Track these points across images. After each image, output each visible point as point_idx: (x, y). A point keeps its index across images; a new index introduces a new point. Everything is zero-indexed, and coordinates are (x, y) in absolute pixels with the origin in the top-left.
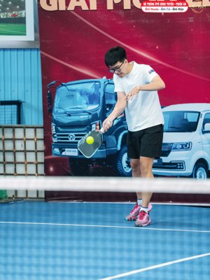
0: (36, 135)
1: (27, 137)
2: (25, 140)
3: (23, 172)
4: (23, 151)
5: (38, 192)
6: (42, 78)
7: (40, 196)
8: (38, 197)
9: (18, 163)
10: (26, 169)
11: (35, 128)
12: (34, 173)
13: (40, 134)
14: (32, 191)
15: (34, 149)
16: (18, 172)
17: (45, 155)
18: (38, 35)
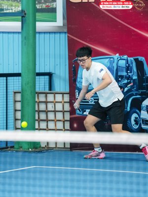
0: (63, 99)
1: (57, 100)
2: (55, 103)
3: (54, 128)
4: (53, 111)
5: (64, 143)
6: (69, 55)
7: (66, 147)
8: (65, 148)
9: (50, 120)
10: (56, 125)
11: (63, 94)
12: (62, 128)
13: (67, 98)
14: (60, 143)
15: (61, 109)
16: (49, 128)
17: (70, 115)
18: (66, 21)
